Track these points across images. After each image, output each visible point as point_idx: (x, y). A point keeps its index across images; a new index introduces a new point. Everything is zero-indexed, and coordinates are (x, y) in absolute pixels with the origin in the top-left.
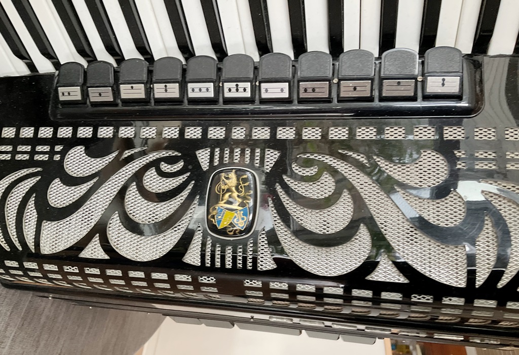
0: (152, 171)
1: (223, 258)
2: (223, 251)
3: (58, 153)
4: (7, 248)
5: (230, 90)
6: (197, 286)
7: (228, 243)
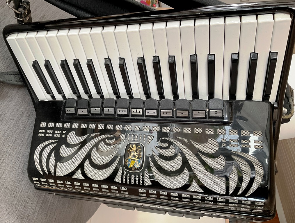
0: (102, 143)
1: (130, 180)
2: (130, 177)
3: (64, 134)
4: (42, 173)
5: (134, 112)
6: (120, 191)
7: (133, 173)
